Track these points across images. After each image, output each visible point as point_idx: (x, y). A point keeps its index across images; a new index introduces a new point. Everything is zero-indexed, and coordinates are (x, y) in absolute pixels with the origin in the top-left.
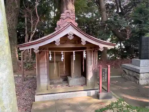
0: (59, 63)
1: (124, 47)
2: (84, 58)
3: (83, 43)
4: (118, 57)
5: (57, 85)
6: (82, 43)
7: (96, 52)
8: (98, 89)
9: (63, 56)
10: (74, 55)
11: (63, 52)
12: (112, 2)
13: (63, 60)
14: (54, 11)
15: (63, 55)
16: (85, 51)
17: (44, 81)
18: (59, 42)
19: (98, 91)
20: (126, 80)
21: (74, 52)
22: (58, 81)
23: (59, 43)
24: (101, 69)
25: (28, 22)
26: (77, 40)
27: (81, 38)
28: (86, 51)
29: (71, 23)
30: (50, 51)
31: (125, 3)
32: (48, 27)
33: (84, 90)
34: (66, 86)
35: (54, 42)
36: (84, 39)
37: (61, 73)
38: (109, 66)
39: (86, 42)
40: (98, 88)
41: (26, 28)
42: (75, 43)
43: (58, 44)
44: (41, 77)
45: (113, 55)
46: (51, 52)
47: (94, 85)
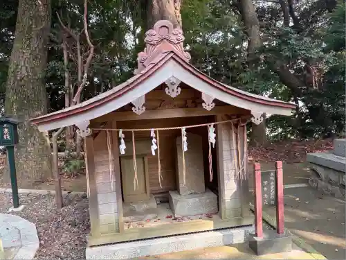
0: (146, 160)
1: (305, 110)
2: (212, 143)
3: (208, 106)
4: (292, 134)
5: (143, 217)
6: (203, 104)
7: (243, 126)
8: (251, 225)
9: (154, 140)
10: (184, 139)
11: (155, 132)
12: (270, 4)
13: (156, 151)
14: (134, 33)
15: (156, 138)
16: (212, 126)
17: (108, 210)
18: (144, 105)
19: (251, 230)
20: (320, 194)
21: (183, 129)
22: (145, 206)
23: (144, 108)
24: (258, 173)
25: (70, 60)
26: (191, 97)
27: (200, 93)
28: (215, 126)
29: (172, 54)
30: (121, 131)
31: (303, 5)
32: (121, 70)
33: (214, 230)
34: (168, 217)
35: (131, 105)
36: (210, 94)
37: (151, 185)
38: (280, 164)
39: (216, 101)
40: (251, 221)
41: (66, 75)
42: (185, 106)
43: (139, 111)
44: (100, 198)
45: (280, 130)
46: (123, 132)
47: (241, 215)
